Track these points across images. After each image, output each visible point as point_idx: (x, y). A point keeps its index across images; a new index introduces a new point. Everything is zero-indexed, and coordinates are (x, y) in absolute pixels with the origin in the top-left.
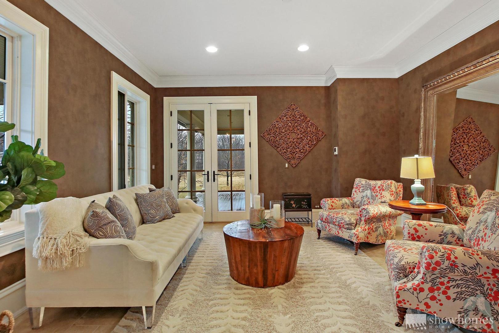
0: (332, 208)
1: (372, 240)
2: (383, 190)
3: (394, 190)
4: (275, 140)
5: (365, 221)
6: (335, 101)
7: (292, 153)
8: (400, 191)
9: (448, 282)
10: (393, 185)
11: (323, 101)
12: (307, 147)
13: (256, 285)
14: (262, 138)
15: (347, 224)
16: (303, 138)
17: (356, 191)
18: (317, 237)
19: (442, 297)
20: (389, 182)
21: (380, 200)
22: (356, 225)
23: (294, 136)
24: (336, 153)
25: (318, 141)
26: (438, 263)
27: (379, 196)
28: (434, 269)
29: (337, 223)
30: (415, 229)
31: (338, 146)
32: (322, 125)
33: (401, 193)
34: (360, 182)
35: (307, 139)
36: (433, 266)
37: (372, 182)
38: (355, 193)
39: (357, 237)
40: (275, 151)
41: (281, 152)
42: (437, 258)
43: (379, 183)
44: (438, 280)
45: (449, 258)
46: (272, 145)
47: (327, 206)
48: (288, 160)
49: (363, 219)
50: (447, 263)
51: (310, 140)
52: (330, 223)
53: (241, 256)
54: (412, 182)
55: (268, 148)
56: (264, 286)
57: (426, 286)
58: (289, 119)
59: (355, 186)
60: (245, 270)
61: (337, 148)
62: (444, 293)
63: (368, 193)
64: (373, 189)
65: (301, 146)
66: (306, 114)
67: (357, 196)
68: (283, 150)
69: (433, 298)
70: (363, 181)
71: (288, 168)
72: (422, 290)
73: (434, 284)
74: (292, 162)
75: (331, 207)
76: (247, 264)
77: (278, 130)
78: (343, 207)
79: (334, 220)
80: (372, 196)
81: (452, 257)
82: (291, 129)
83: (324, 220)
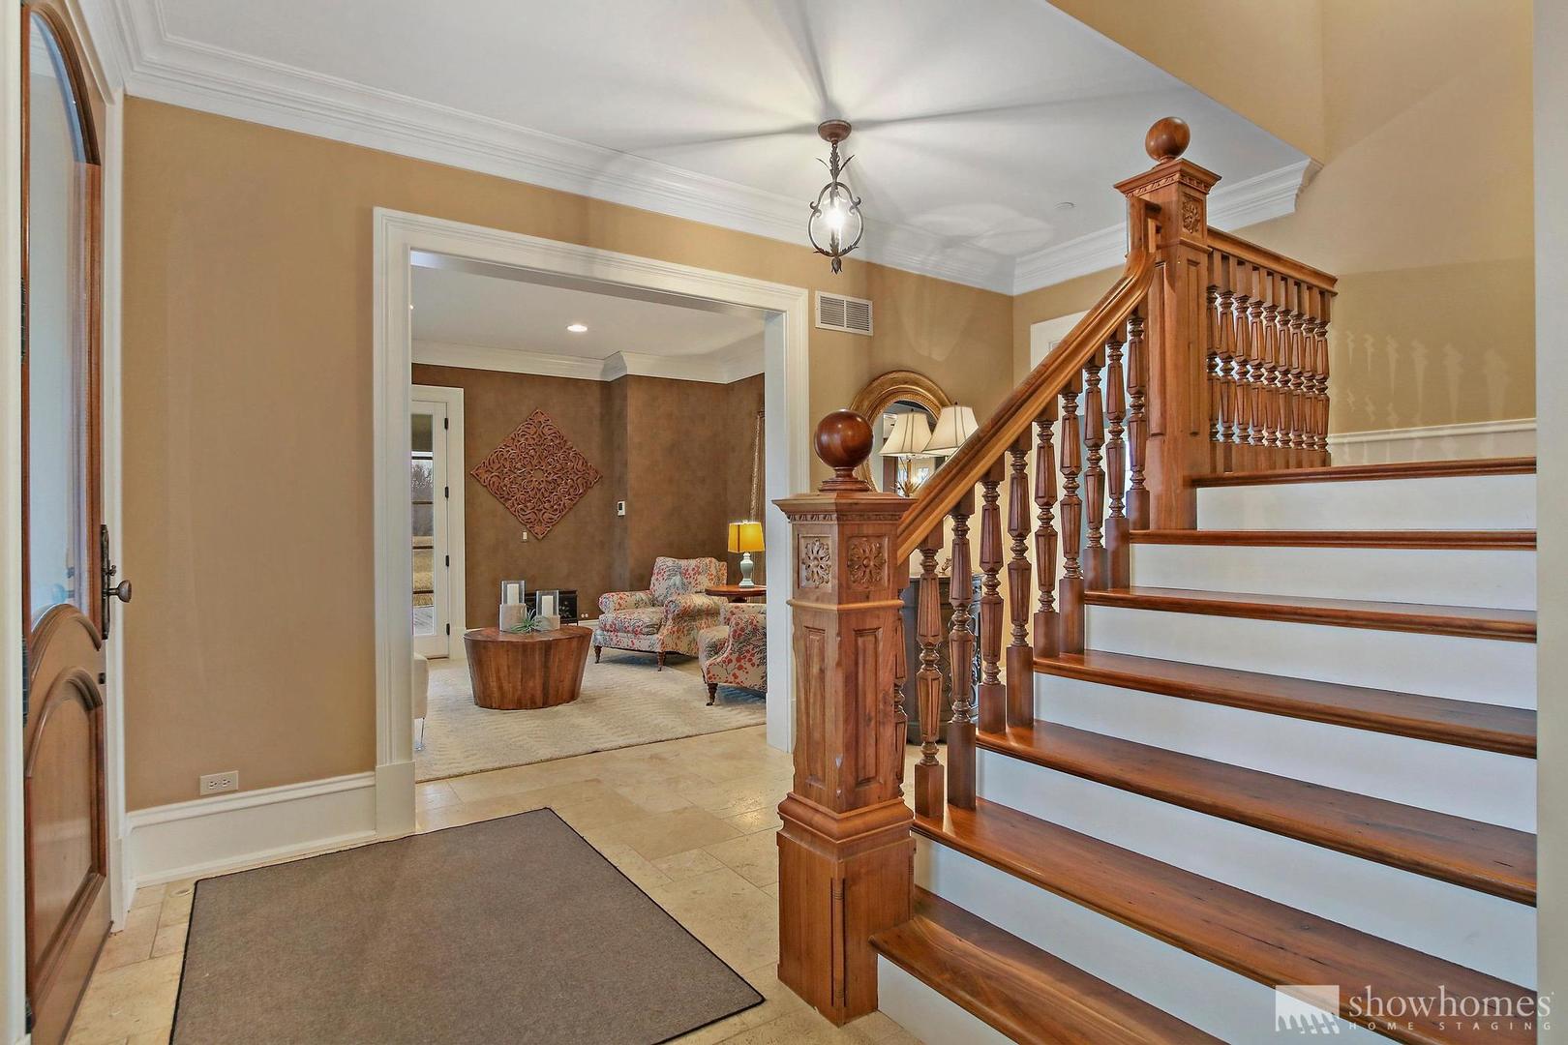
0: (620, 607)
1: (683, 649)
2: (699, 573)
3: (714, 573)
4: (502, 484)
5: (673, 619)
6: (622, 415)
7: (536, 511)
8: (723, 574)
9: (753, 649)
10: (713, 565)
11: (597, 410)
12: (565, 500)
13: (533, 705)
14: (473, 479)
15: (647, 627)
16: (559, 482)
17: (657, 579)
18: (595, 660)
19: (748, 665)
20: (708, 560)
21: (695, 590)
22: (660, 627)
23: (539, 476)
24: (622, 512)
25: (588, 487)
26: (742, 630)
27: (693, 584)
28: (740, 635)
29: (630, 629)
30: (731, 612)
31: (626, 500)
32: (594, 456)
33: (725, 577)
34: (663, 563)
35: (566, 483)
36: (739, 632)
37: (683, 563)
38: (656, 583)
39: (662, 644)
40: (502, 506)
41: (513, 509)
42: (742, 625)
43: (693, 563)
44: (744, 648)
45: (752, 623)
46: (494, 495)
47: (612, 605)
48: (529, 525)
49: (670, 616)
50: (750, 627)
51: (572, 486)
52: (618, 631)
53: (509, 668)
54: (741, 557)
55: (487, 501)
56: (544, 704)
57: (734, 657)
58: (532, 442)
59: (656, 571)
60: (514, 688)
61: (623, 503)
62: (750, 660)
63: (677, 579)
64: (684, 574)
65: (554, 497)
66: (563, 432)
67: (659, 586)
68: (518, 504)
69: (740, 668)
70: (670, 562)
71: (527, 541)
72: (730, 661)
73: (741, 653)
74: (537, 529)
75: (618, 607)
76: (520, 676)
77: (507, 465)
78: (637, 605)
79: (627, 624)
80: (683, 584)
81: (755, 623)
82: (535, 462)
83: (608, 627)
